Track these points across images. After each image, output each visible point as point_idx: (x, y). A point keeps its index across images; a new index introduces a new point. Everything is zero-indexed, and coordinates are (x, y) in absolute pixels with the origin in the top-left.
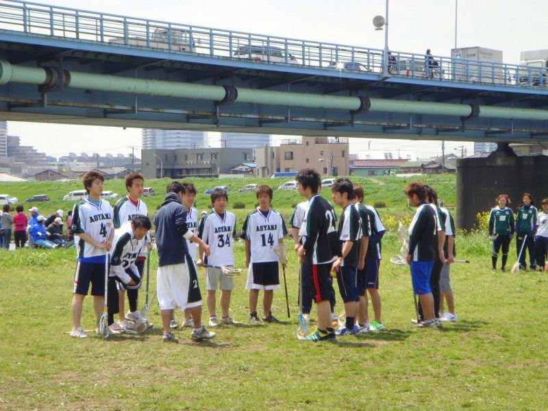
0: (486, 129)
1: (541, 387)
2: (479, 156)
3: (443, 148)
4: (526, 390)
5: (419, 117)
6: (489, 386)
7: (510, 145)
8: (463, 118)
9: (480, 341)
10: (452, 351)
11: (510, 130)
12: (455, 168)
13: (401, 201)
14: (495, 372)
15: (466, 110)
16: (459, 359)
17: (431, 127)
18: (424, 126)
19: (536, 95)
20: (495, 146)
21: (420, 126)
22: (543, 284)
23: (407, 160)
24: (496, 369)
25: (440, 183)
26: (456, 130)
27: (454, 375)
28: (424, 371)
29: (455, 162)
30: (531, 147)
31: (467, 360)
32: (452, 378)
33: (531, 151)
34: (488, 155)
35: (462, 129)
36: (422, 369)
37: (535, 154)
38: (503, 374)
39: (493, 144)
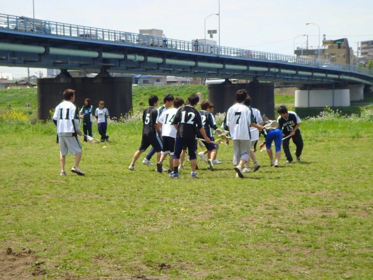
0: (54, 61)
1: (86, 208)
2: (50, 77)
3: (29, 72)
4: (78, 211)
5: (13, 53)
6: (58, 209)
7: (68, 71)
8: (40, 55)
9: (52, 184)
10: (36, 190)
11: (68, 62)
12: (36, 84)
13: (3, 103)
14: (61, 201)
15: (41, 50)
16: (40, 195)
17: (21, 59)
18: (17, 58)
19: (82, 42)
20: (59, 71)
21: (14, 58)
22: (88, 151)
23: (7, 79)
24: (61, 200)
25: (27, 93)
26: (35, 61)
27: (36, 204)
28: (19, 202)
29: (36, 81)
30: (80, 72)
31: (44, 195)
32: (36, 206)
33: (80, 75)
34: (56, 76)
35: (40, 60)
36: (17, 201)
37: (82, 76)
38: (65, 202)
39: (58, 70)
